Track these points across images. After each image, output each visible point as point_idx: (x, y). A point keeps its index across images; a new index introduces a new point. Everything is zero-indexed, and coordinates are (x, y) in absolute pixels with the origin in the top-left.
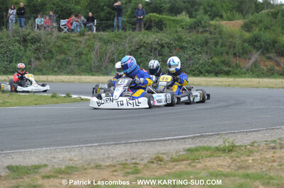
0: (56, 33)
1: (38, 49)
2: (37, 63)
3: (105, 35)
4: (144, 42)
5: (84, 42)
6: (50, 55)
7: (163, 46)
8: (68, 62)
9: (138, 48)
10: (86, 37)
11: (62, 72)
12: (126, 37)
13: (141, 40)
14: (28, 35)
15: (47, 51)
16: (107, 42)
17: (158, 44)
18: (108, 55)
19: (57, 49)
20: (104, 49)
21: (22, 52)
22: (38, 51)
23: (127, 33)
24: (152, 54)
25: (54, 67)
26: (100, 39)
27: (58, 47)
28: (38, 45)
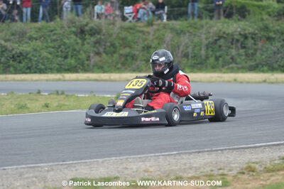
0: (119, 22)
1: (98, 42)
2: (97, 59)
3: (178, 24)
4: (224, 33)
5: (152, 33)
6: (112, 48)
7: (246, 37)
8: (134, 58)
9: (216, 40)
10: (155, 27)
11: (126, 69)
12: (202, 26)
13: (220, 31)
14: (86, 25)
15: (109, 44)
16: (179, 33)
17: (240, 34)
18: (181, 48)
19: (121, 42)
20: (176, 41)
21: (80, 45)
22: (97, 45)
23: (204, 22)
24: (234, 46)
25: (117, 63)
26: (172, 29)
27: (123, 39)
28: (99, 36)
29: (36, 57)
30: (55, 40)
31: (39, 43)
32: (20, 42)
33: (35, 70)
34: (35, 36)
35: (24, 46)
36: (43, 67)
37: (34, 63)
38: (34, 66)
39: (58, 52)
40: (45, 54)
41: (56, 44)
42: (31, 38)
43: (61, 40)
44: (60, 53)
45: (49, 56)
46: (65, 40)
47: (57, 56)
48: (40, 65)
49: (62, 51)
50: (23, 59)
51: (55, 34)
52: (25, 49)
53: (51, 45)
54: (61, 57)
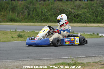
29: (84, 16)
30: (93, 9)
31: (86, 10)
32: (78, 9)
33: (83, 22)
34: (84, 7)
35: (79, 11)
36: (87, 20)
37: (83, 19)
38: (83, 20)
39: (94, 14)
40: (88, 15)
41: (94, 11)
42: (83, 8)
43: (96, 9)
44: (95, 15)
45: (90, 16)
46: (97, 9)
47: (94, 16)
48: (86, 19)
49: (95, 14)
50: (79, 17)
51: (93, 6)
52: (80, 12)
53: (91, 11)
54: (95, 16)
